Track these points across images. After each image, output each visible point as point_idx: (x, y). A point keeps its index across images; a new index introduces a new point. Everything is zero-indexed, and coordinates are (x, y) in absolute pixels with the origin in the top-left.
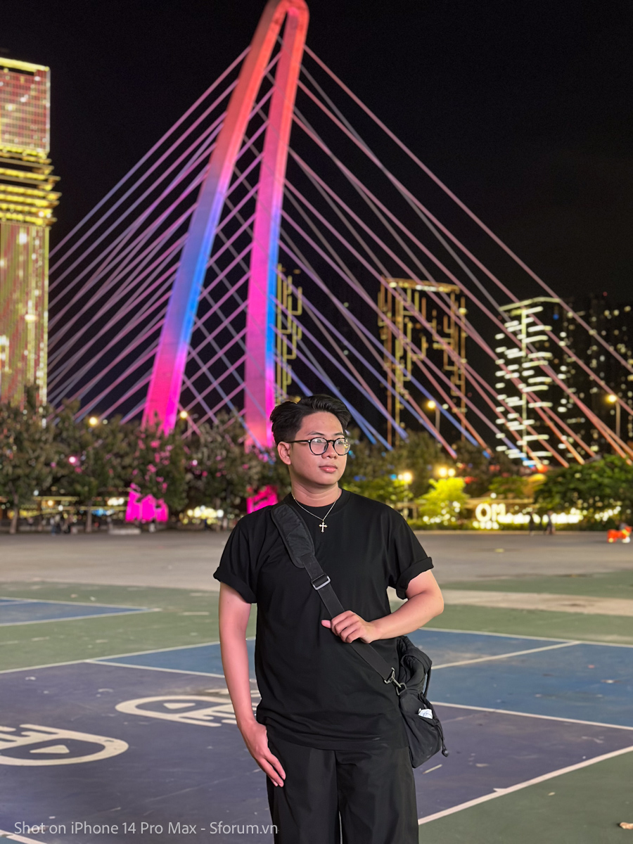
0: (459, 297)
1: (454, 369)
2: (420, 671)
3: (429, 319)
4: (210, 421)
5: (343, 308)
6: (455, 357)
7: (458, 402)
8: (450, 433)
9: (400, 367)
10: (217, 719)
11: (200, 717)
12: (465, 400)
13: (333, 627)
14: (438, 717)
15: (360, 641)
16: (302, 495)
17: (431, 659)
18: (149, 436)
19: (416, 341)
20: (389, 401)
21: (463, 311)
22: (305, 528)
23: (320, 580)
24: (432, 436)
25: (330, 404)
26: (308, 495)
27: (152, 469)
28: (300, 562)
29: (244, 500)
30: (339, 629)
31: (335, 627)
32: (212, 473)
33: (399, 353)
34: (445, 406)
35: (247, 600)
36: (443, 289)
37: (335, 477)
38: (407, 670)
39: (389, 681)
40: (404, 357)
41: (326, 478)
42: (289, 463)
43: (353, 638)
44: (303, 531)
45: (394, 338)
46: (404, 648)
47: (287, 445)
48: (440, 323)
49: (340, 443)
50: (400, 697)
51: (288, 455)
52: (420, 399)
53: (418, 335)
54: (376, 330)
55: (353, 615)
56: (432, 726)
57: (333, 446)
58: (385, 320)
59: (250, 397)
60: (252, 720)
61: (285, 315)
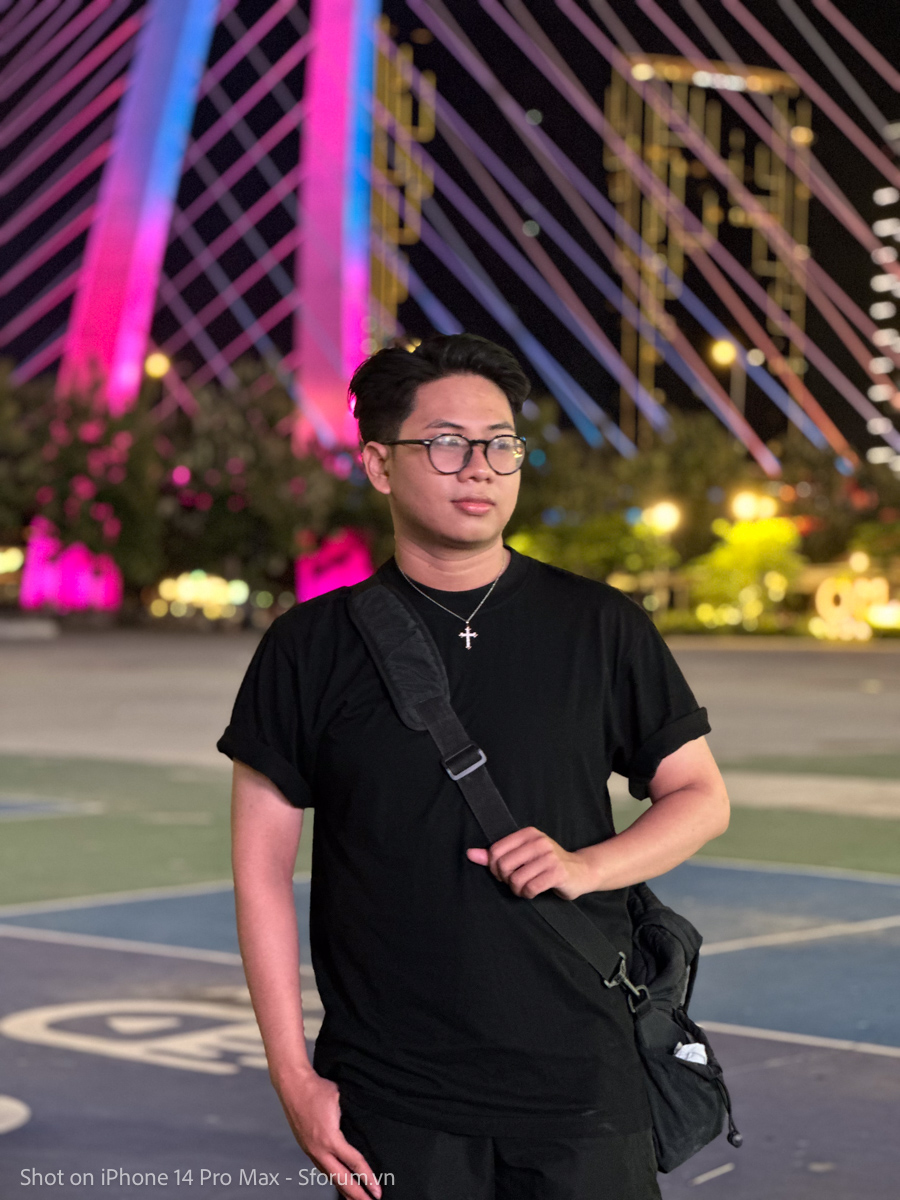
0: (795, 102)
1: (776, 270)
2: (679, 958)
3: (725, 152)
4: (216, 382)
5: (526, 123)
6: (780, 241)
7: (785, 348)
8: (767, 420)
9: (654, 264)
10: (227, 1057)
11: (191, 1050)
12: (801, 342)
13: (493, 863)
14: (720, 1059)
15: (553, 895)
16: (418, 564)
17: (701, 933)
18: (77, 412)
19: (694, 205)
20: (627, 343)
21: (802, 136)
22: (427, 641)
23: (463, 759)
24: (722, 426)
25: (481, 355)
26: (432, 564)
27: (83, 489)
28: (418, 719)
29: (292, 566)
30: (508, 867)
31: (498, 864)
32: (221, 499)
33: (653, 232)
34: (755, 358)
35: (296, 800)
36: (759, 83)
37: (488, 525)
38: (648, 955)
39: (614, 983)
40: (664, 244)
41: (469, 527)
42: (386, 490)
43: (537, 889)
44: (424, 647)
45: (642, 197)
46: (640, 908)
47: (383, 450)
48: (749, 161)
49: (503, 447)
50: (635, 1017)
51: (386, 474)
52: (700, 340)
53: (699, 190)
54: (600, 176)
55: (539, 838)
56: (706, 1080)
57: (485, 453)
58: (623, 154)
59: (309, 329)
60: (304, 1067)
61: (391, 139)
